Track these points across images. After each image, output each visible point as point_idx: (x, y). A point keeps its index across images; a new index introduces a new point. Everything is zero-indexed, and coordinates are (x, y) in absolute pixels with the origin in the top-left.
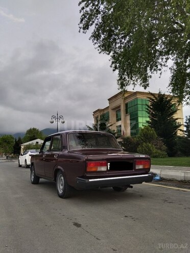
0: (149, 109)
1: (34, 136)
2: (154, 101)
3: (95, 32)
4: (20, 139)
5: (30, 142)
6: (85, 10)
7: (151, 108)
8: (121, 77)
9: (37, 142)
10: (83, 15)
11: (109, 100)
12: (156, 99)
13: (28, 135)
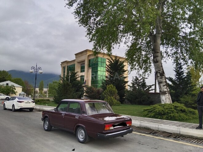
0: (108, 67)
2: (112, 63)
7: (109, 67)
8: (95, 47)
9: (7, 84)
11: (76, 55)
12: (113, 61)
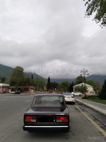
1: (81, 81)
3: (97, 15)
4: (73, 83)
5: (78, 85)
6: (88, 3)
9: (82, 85)
10: (88, 6)
13: (78, 80)
